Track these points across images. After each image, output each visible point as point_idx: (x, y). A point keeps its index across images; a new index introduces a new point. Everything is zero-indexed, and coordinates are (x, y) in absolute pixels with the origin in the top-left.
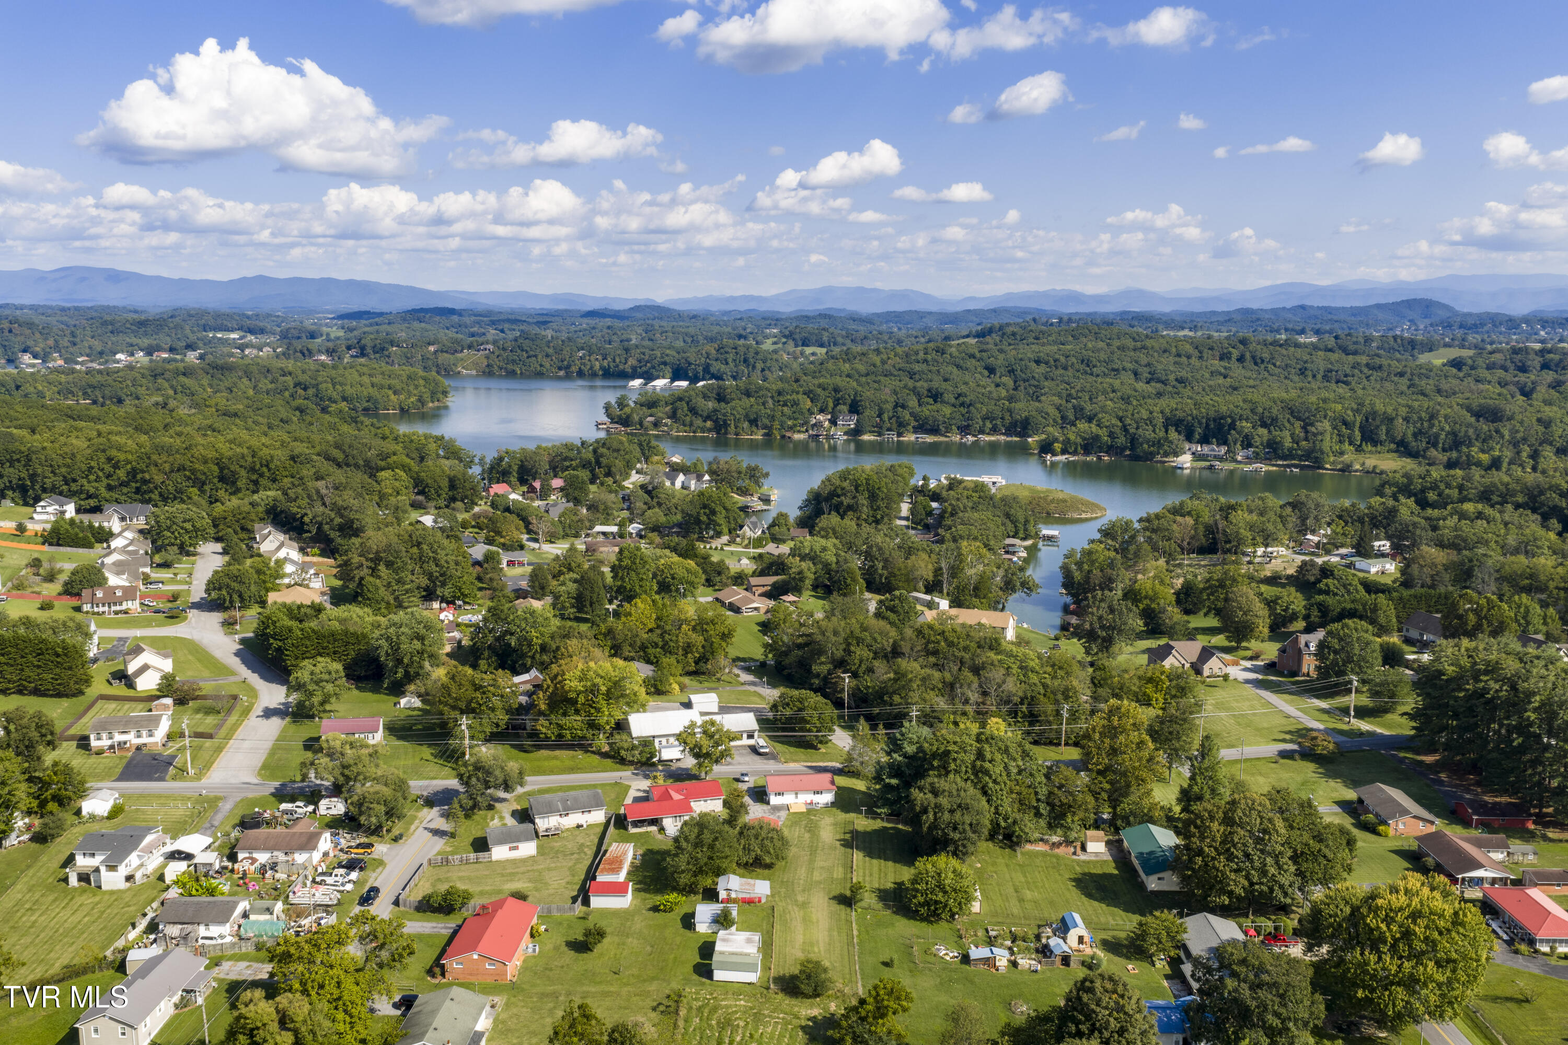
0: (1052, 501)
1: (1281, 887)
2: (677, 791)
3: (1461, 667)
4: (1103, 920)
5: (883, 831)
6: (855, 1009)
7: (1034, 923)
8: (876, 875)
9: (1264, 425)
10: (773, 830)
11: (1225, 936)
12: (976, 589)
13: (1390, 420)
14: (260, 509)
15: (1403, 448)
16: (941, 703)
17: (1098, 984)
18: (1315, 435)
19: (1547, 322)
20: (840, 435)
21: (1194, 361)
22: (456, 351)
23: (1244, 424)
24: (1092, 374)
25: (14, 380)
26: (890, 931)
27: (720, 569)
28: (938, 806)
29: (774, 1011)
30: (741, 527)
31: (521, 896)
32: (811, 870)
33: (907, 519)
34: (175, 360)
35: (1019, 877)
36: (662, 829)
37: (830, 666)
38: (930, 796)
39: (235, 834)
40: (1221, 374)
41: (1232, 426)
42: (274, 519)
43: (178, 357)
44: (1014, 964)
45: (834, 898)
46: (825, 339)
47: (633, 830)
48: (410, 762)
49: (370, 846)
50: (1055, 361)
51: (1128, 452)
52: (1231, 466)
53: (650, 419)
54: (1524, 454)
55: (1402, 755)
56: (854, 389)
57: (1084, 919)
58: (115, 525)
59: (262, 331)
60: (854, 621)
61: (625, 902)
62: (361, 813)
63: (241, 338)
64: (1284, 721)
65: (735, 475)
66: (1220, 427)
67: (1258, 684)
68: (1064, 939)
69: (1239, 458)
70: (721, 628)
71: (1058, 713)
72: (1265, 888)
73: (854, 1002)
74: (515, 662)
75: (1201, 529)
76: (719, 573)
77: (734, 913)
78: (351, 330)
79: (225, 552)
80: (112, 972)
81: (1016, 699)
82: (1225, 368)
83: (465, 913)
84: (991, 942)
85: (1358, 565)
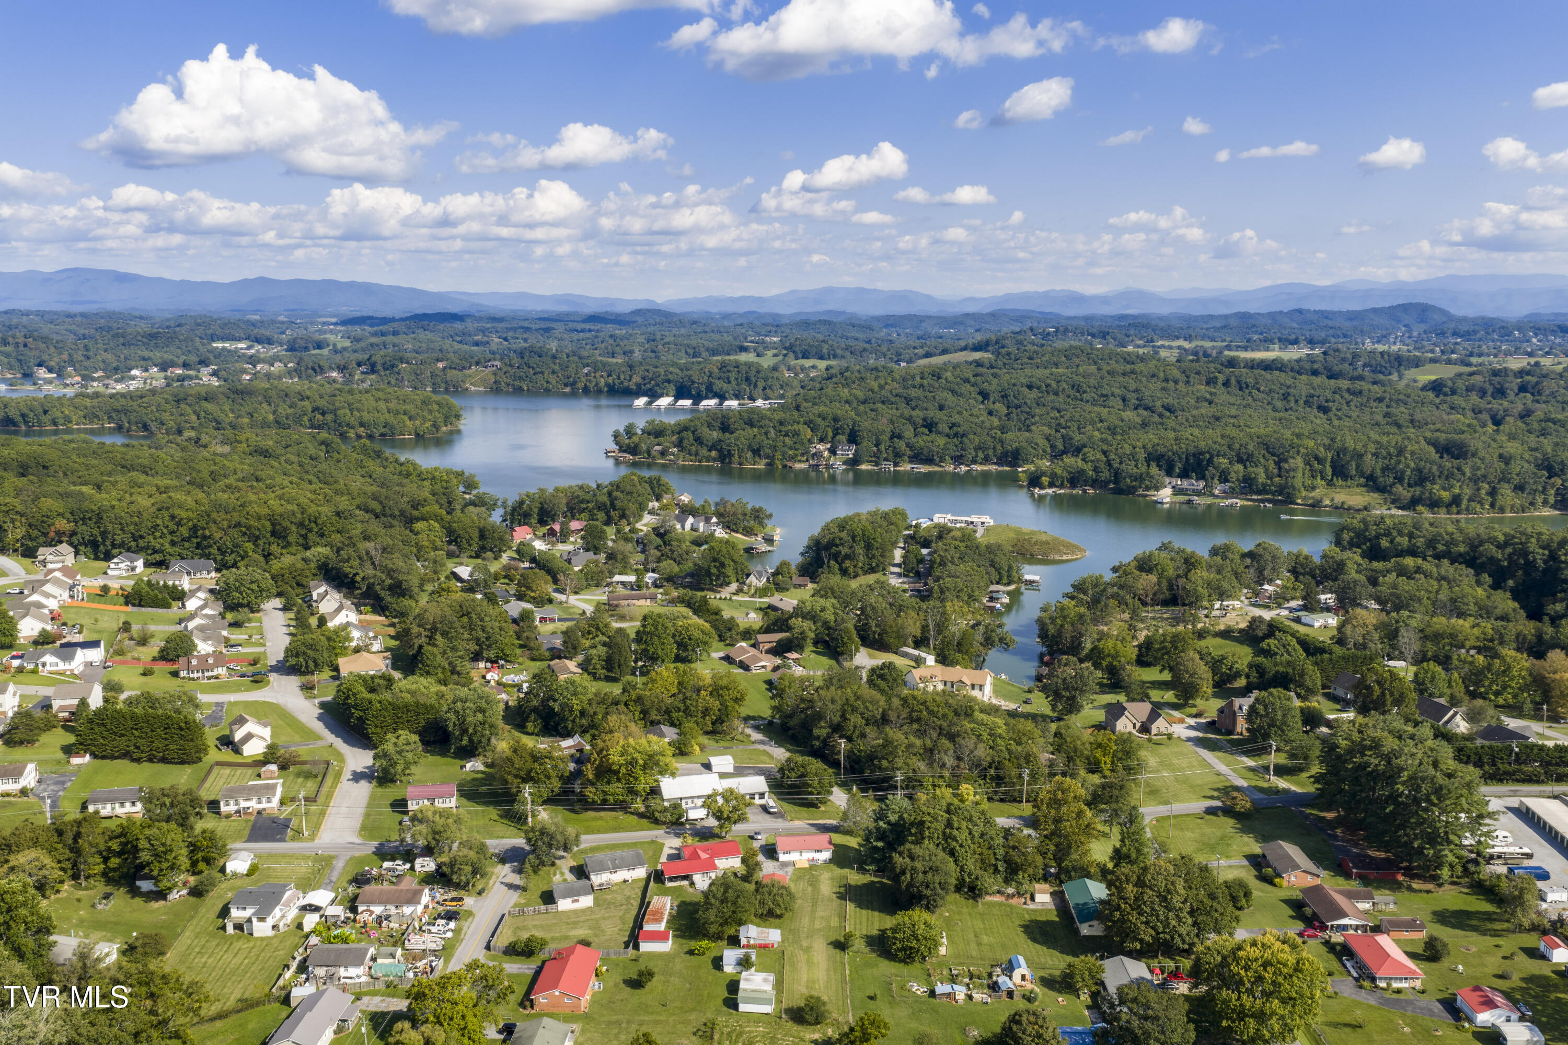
0: (1036, 543)
1: (1180, 936)
2: (704, 851)
3: (1353, 742)
4: (1043, 960)
5: (869, 886)
6: (846, 1035)
7: (988, 963)
8: (865, 924)
9: (1240, 461)
10: (783, 887)
11: (1134, 975)
12: (959, 644)
13: (1361, 456)
14: (313, 565)
15: (1372, 483)
16: (922, 766)
17: (1024, 1018)
18: (1288, 471)
19: (1539, 329)
20: (839, 465)
21: (1181, 386)
22: (464, 368)
23: (1221, 460)
24: (1081, 400)
25: (42, 405)
26: (875, 971)
27: (730, 625)
28: (914, 869)
29: (785, 1035)
30: (748, 575)
31: (586, 943)
32: (813, 919)
33: (899, 565)
34: (190, 378)
35: (979, 924)
36: (692, 884)
37: (829, 730)
38: (907, 860)
39: (352, 889)
40: (1206, 400)
41: (1210, 461)
42: (325, 574)
43: (192, 373)
44: (970, 997)
45: (831, 943)
46: (825, 351)
47: (669, 884)
48: (481, 822)
49: (461, 899)
50: (1047, 386)
51: (1112, 486)
52: (1208, 500)
53: (657, 448)
54: (1483, 492)
55: (1308, 811)
56: (852, 419)
57: (1027, 961)
58: (185, 584)
59: (269, 341)
60: (849, 690)
61: (665, 947)
62: (453, 872)
63: (249, 348)
64: (1215, 778)
65: (741, 517)
66: (1199, 463)
67: (1199, 742)
68: (1010, 978)
69: (1217, 492)
70: (733, 694)
71: (1020, 776)
72: (1168, 937)
73: (846, 1029)
74: (557, 724)
75: (1165, 583)
76: (730, 630)
77: (754, 957)
78: (357, 340)
79: (285, 609)
80: (278, 1005)
81: (985, 764)
82: (1211, 394)
83: (543, 956)
84: (953, 980)
85: (1303, 620)
